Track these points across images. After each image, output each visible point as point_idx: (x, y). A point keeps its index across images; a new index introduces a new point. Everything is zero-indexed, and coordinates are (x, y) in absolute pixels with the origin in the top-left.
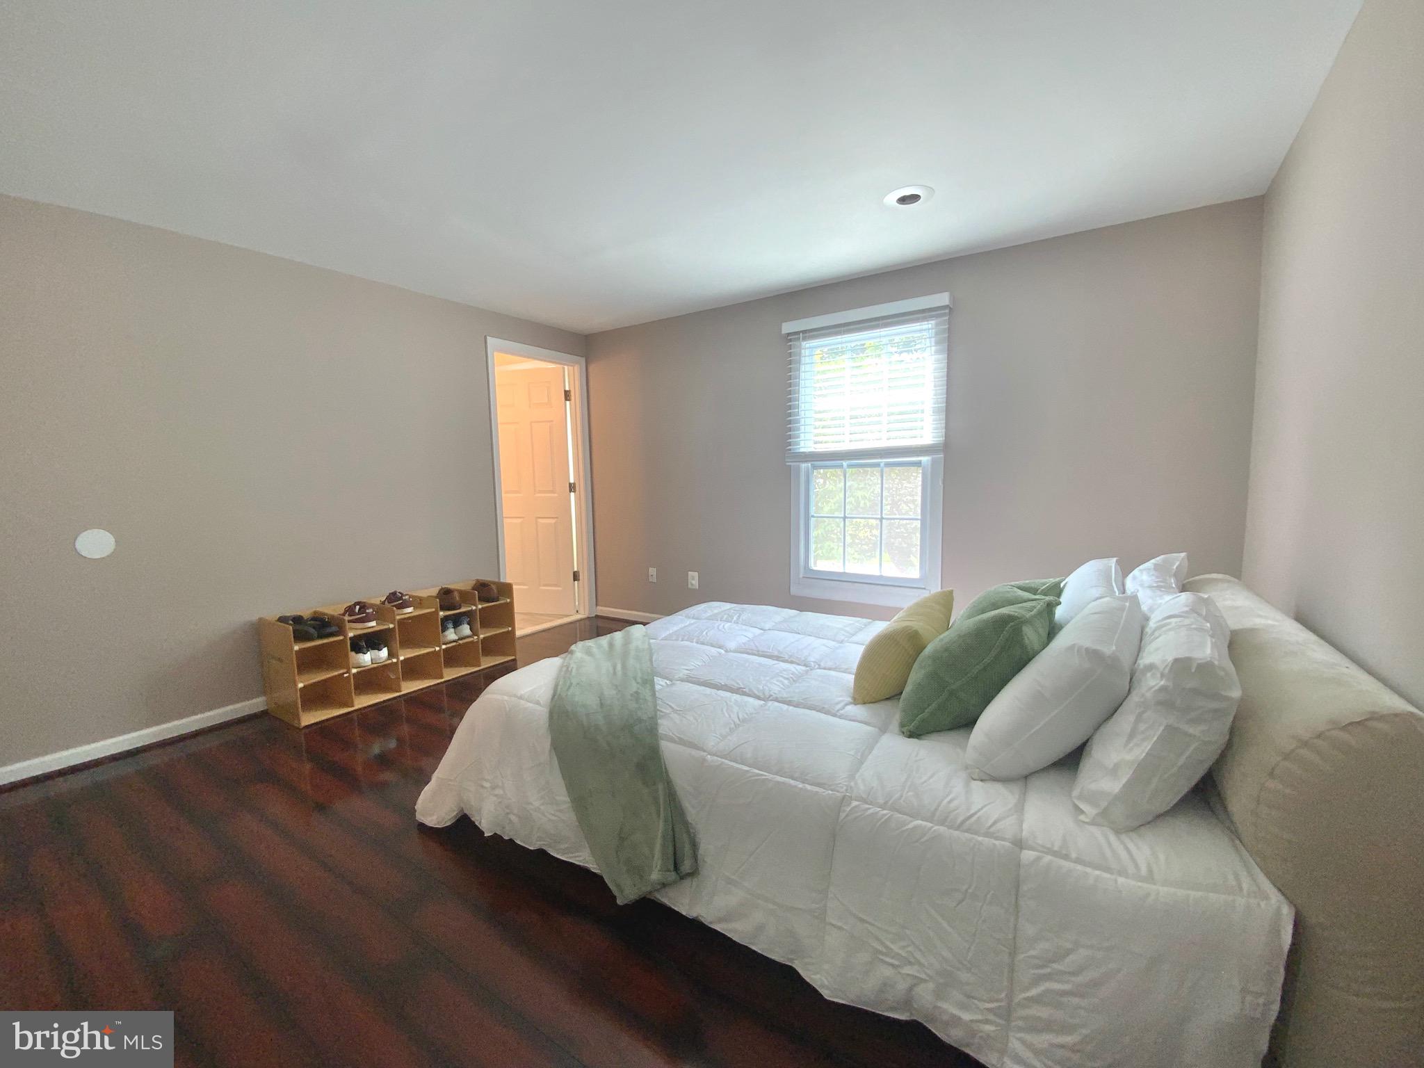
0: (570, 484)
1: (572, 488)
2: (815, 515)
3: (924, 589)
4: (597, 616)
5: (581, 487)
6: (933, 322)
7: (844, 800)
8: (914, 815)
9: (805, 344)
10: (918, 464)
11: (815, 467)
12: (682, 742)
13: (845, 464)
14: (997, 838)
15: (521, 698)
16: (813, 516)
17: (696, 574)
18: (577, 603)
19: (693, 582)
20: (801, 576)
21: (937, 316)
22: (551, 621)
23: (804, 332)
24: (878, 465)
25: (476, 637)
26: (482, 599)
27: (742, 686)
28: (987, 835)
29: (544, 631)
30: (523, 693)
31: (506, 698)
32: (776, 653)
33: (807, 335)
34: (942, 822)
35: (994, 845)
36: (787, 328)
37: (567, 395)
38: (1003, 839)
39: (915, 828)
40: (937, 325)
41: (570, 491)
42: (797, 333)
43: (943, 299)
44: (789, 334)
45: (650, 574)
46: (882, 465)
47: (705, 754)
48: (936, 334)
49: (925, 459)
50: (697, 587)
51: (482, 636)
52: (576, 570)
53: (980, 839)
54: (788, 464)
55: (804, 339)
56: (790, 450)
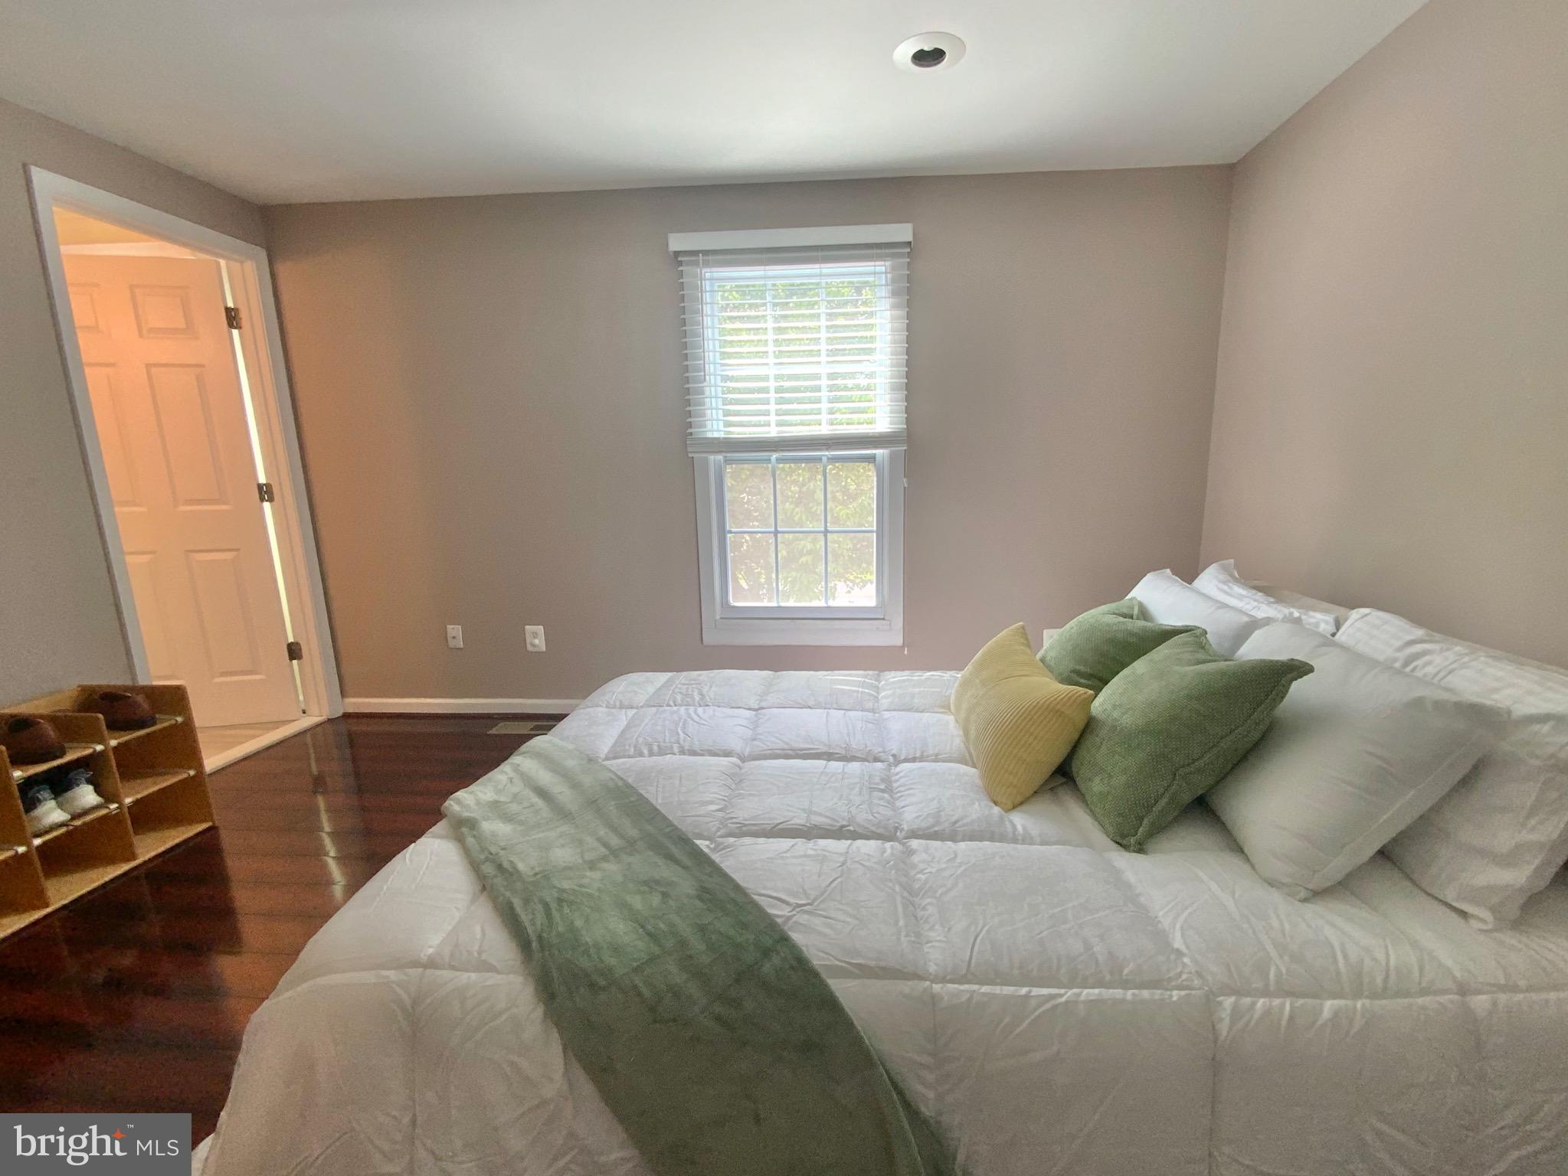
0: (260, 487)
1: (265, 492)
2: (733, 530)
3: (883, 619)
4: (347, 716)
5: (288, 490)
6: (888, 263)
7: (1210, 1000)
8: (1318, 993)
9: (708, 273)
10: (872, 459)
11: (727, 461)
12: (865, 972)
13: (774, 456)
14: (1436, 993)
15: (431, 964)
16: (730, 532)
17: (540, 629)
18: (301, 698)
19: (537, 641)
20: (718, 617)
21: (893, 256)
22: (254, 737)
23: (706, 253)
24: (819, 459)
25: (114, 806)
26: (114, 726)
27: (845, 823)
28: (1424, 992)
29: (245, 759)
30: (431, 951)
31: (393, 975)
32: (823, 749)
33: (710, 258)
34: (1357, 994)
35: (1440, 1003)
36: (678, 242)
37: (232, 318)
38: (1445, 992)
39: (1336, 1014)
40: (893, 268)
41: (262, 500)
42: (695, 253)
43: (903, 232)
44: (677, 254)
45: (449, 635)
46: (824, 459)
47: (928, 983)
48: (893, 281)
49: (879, 452)
50: (544, 649)
51: (128, 801)
52: (291, 640)
53: (1420, 1001)
54: (690, 455)
55: (707, 264)
56: (691, 434)
